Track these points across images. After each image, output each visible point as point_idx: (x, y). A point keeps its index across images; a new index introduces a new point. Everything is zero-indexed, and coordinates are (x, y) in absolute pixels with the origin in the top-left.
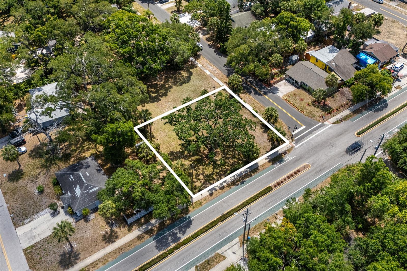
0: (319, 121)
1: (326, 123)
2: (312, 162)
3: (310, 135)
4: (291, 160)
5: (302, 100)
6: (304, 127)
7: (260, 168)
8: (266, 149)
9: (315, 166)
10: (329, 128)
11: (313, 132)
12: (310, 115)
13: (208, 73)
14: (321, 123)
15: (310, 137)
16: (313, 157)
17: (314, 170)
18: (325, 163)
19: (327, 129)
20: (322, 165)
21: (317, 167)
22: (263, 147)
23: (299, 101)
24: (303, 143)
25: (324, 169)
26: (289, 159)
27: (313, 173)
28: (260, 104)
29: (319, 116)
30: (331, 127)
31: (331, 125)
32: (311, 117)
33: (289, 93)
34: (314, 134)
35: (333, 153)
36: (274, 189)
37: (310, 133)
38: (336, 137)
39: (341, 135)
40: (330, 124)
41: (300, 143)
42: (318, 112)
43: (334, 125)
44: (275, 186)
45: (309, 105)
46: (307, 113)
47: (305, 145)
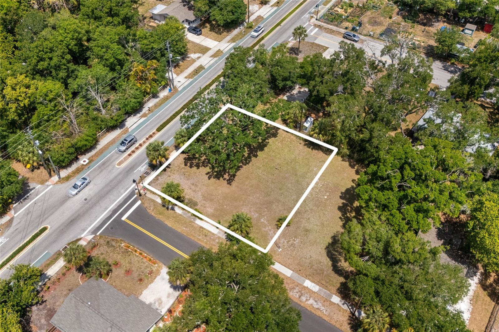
0: (101, 236)
1: (90, 237)
2: (114, 170)
3: (116, 207)
4: (139, 166)
5: (128, 272)
6: (124, 218)
7: (174, 148)
8: (171, 171)
9: (110, 167)
10: (87, 229)
11: (110, 213)
12: (114, 244)
13: (308, 284)
14: (98, 234)
15: (116, 205)
16: (112, 176)
17: (112, 162)
18: (98, 174)
19: (90, 226)
20: (102, 171)
21: (108, 166)
22: (175, 172)
23: (133, 269)
24: (125, 192)
25: (99, 167)
26: (142, 167)
27: (112, 160)
28: (195, 240)
29: (100, 247)
30: (84, 230)
31: (82, 236)
32: (113, 240)
33: (152, 282)
34: (110, 211)
35: (86, 190)
36: (155, 130)
37: (115, 211)
38: (79, 215)
39: (71, 221)
40: (84, 236)
41: (128, 193)
42: (102, 254)
43: (79, 237)
44: (154, 133)
45: (116, 264)
46: (120, 246)
47: (122, 191)
